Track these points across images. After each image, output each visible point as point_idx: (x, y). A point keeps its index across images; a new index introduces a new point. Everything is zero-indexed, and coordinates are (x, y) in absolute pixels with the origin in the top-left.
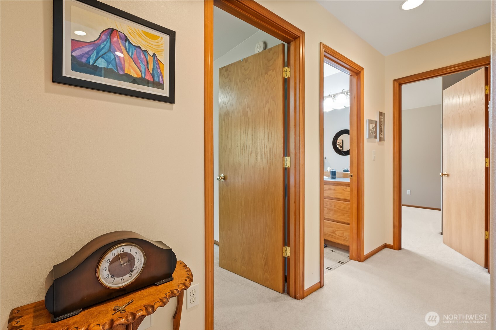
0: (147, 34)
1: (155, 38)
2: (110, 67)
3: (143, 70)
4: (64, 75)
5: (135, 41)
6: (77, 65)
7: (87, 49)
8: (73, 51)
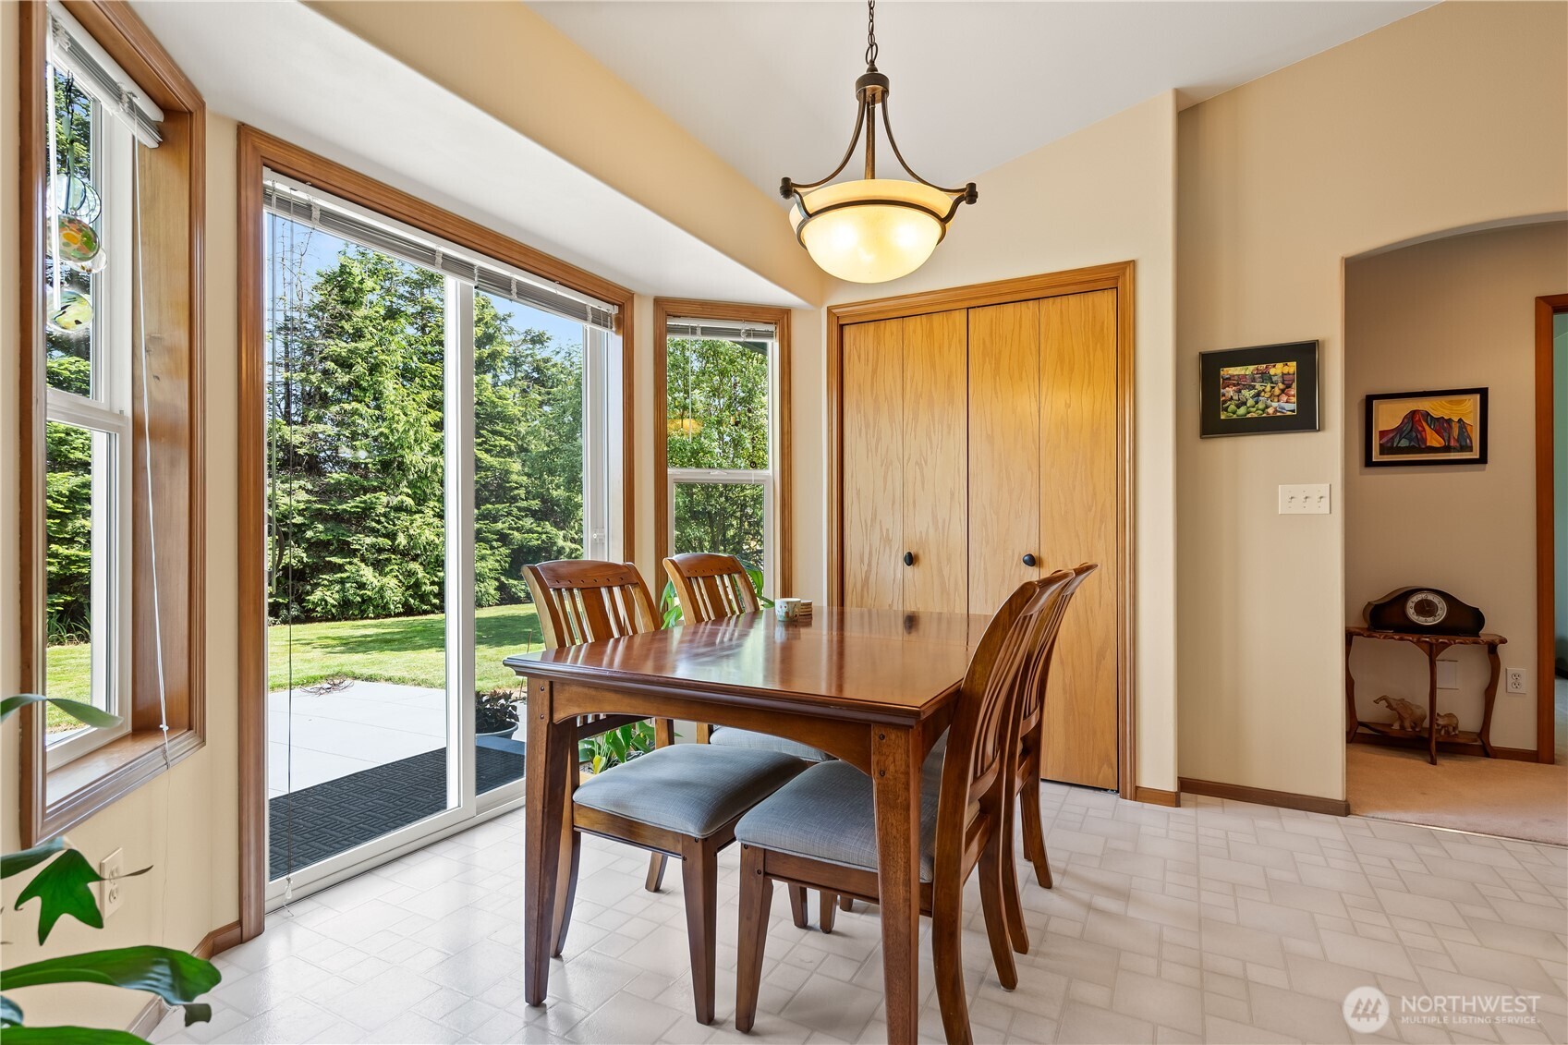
0: (1450, 402)
1: (1460, 403)
2: (1413, 444)
3: (1446, 438)
4: (1374, 460)
5: (1436, 414)
6: (1383, 451)
7: (1391, 435)
8: (1380, 440)
